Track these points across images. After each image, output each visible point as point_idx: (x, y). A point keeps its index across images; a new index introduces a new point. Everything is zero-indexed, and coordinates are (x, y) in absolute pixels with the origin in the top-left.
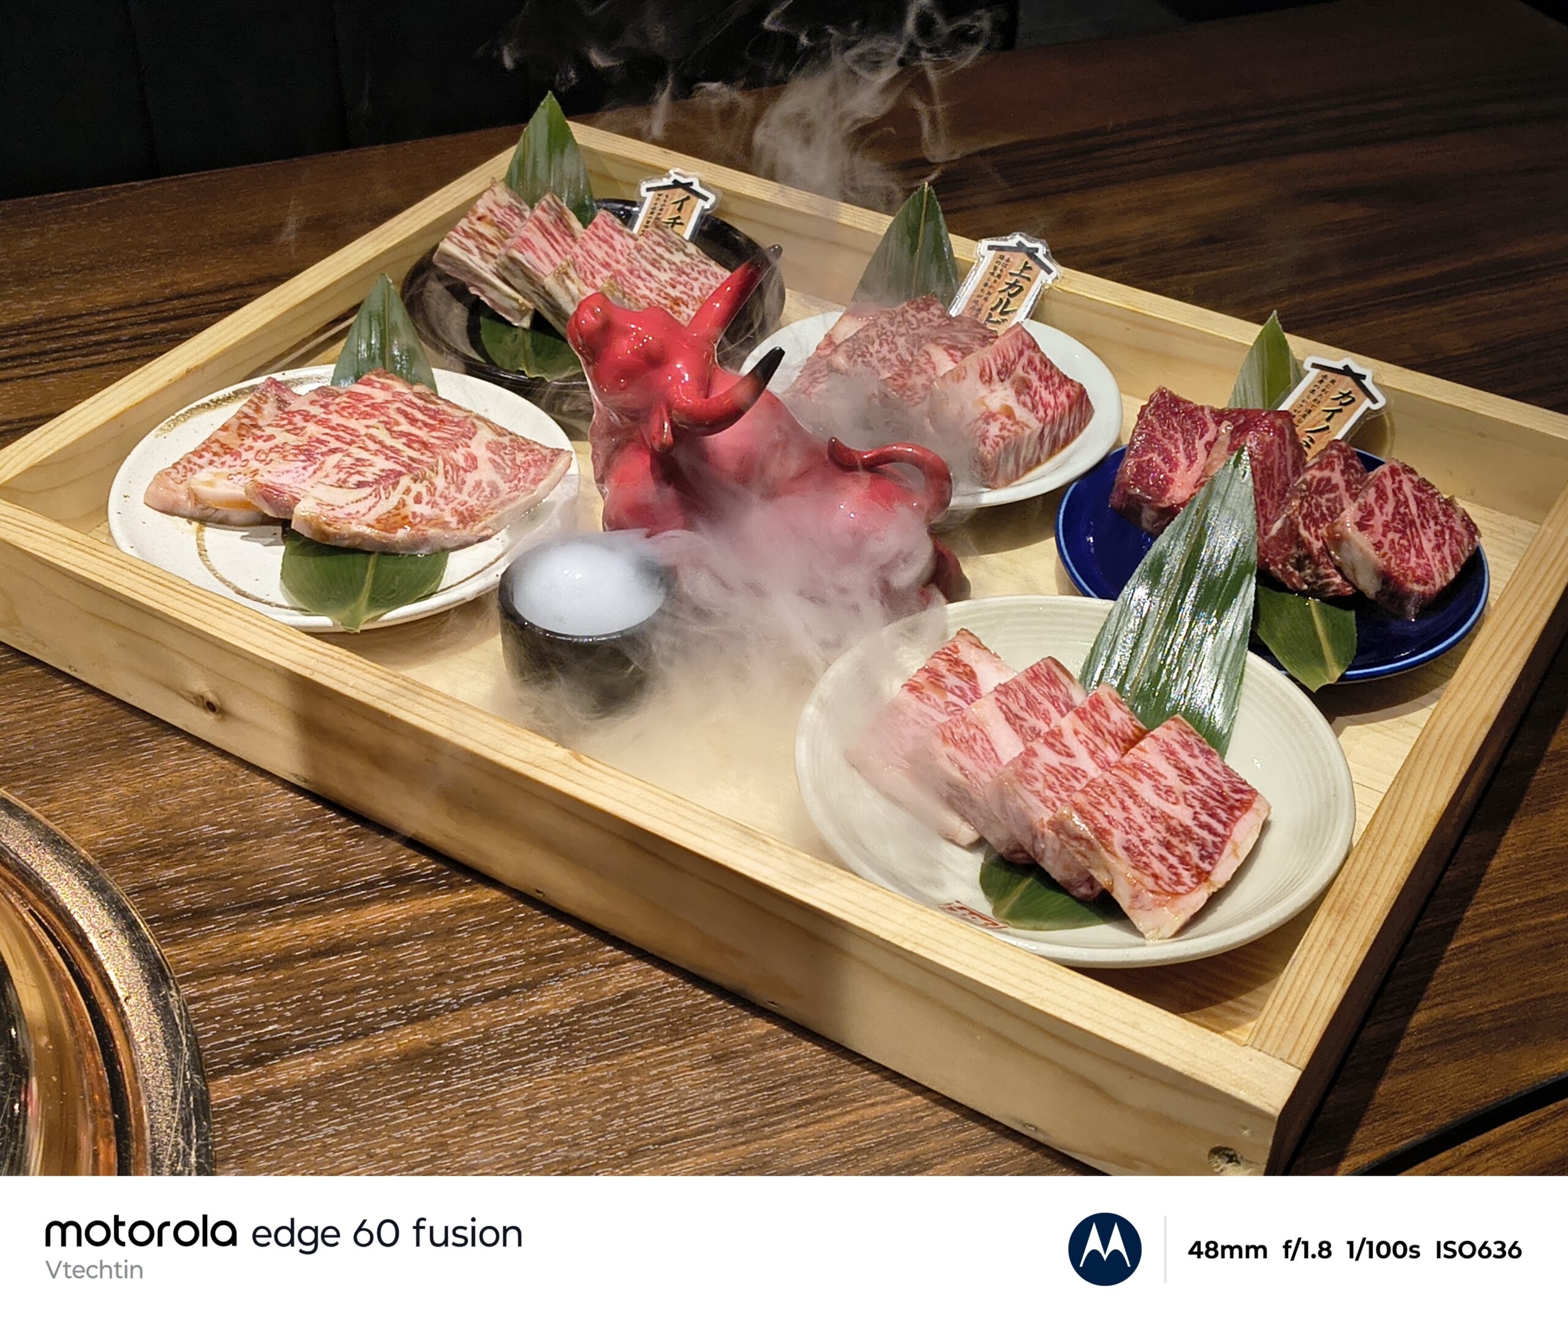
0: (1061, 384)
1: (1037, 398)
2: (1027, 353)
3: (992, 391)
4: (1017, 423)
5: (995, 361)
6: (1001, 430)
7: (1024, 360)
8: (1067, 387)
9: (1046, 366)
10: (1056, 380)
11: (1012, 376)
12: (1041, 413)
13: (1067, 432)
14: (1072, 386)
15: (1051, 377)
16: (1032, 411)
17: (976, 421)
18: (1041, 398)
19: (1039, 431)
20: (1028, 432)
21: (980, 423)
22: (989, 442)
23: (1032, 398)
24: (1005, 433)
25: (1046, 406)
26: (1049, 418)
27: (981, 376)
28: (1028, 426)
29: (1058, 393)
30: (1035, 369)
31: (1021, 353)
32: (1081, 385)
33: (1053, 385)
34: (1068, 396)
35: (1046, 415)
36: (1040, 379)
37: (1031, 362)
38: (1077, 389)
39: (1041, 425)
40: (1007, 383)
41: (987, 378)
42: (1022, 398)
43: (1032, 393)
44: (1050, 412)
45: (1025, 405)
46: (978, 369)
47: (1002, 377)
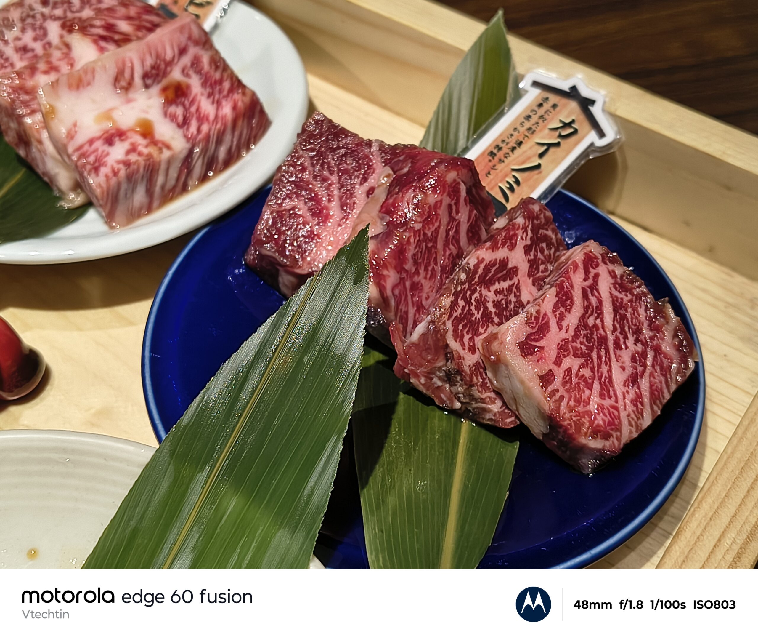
0: (231, 91)
1: (193, 109)
2: (193, 50)
3: (129, 101)
4: (154, 142)
5: (143, 62)
6: (128, 152)
7: (186, 60)
8: (237, 96)
9: (217, 67)
10: (227, 85)
11: (165, 82)
12: (193, 129)
13: (229, 151)
14: (244, 94)
15: (220, 82)
16: (180, 126)
17: (91, 142)
18: (198, 110)
19: (185, 153)
20: (166, 154)
21: (98, 144)
22: (104, 171)
23: (186, 110)
24: (133, 157)
25: (202, 119)
26: (201, 136)
27: (116, 80)
28: (168, 147)
29: (224, 103)
30: (199, 72)
31: (183, 51)
32: (254, 94)
33: (220, 92)
34: (234, 108)
35: (199, 130)
36: (204, 84)
37: (196, 63)
38: (247, 99)
39: (188, 146)
40: (155, 90)
41: (123, 83)
42: (172, 109)
43: (187, 103)
44: (205, 128)
45: (173, 118)
46: (112, 71)
47: (149, 82)
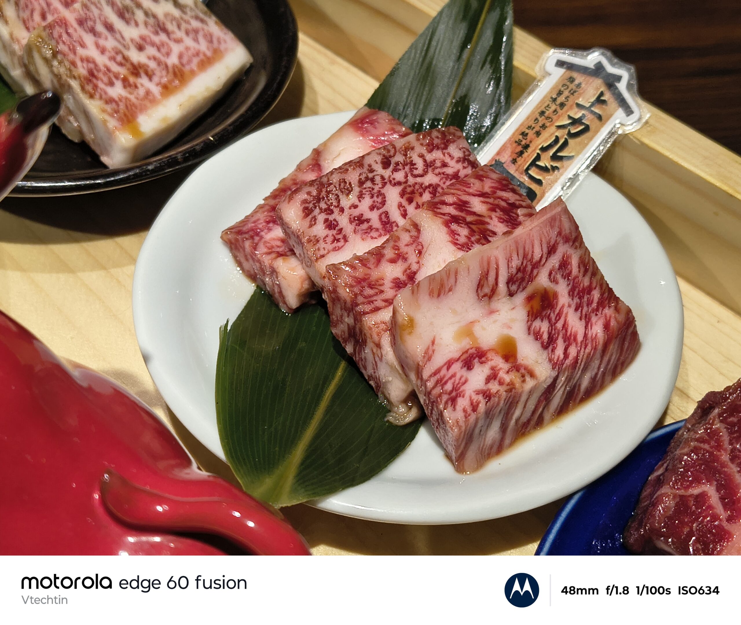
0: (601, 304)
1: (559, 325)
2: (562, 249)
3: (492, 312)
4: (516, 368)
5: (509, 261)
6: (488, 380)
7: (554, 261)
8: (608, 312)
9: (586, 271)
10: (596, 295)
11: (530, 289)
12: (559, 352)
13: (593, 380)
14: (617, 310)
15: (589, 290)
16: (545, 347)
17: (449, 364)
18: (565, 326)
19: (549, 381)
20: (530, 383)
21: (456, 367)
22: (462, 403)
23: (552, 325)
24: (494, 387)
25: (569, 340)
26: (568, 362)
27: (480, 286)
28: (532, 375)
29: (594, 319)
30: (567, 276)
31: (552, 250)
32: (629, 311)
33: (589, 303)
34: (606, 326)
35: (566, 355)
36: (571, 293)
37: (564, 264)
38: (621, 318)
39: (554, 374)
40: (520, 298)
41: (487, 290)
42: (537, 324)
43: (553, 316)
44: (573, 351)
45: (537, 336)
46: (476, 274)
47: (514, 288)
